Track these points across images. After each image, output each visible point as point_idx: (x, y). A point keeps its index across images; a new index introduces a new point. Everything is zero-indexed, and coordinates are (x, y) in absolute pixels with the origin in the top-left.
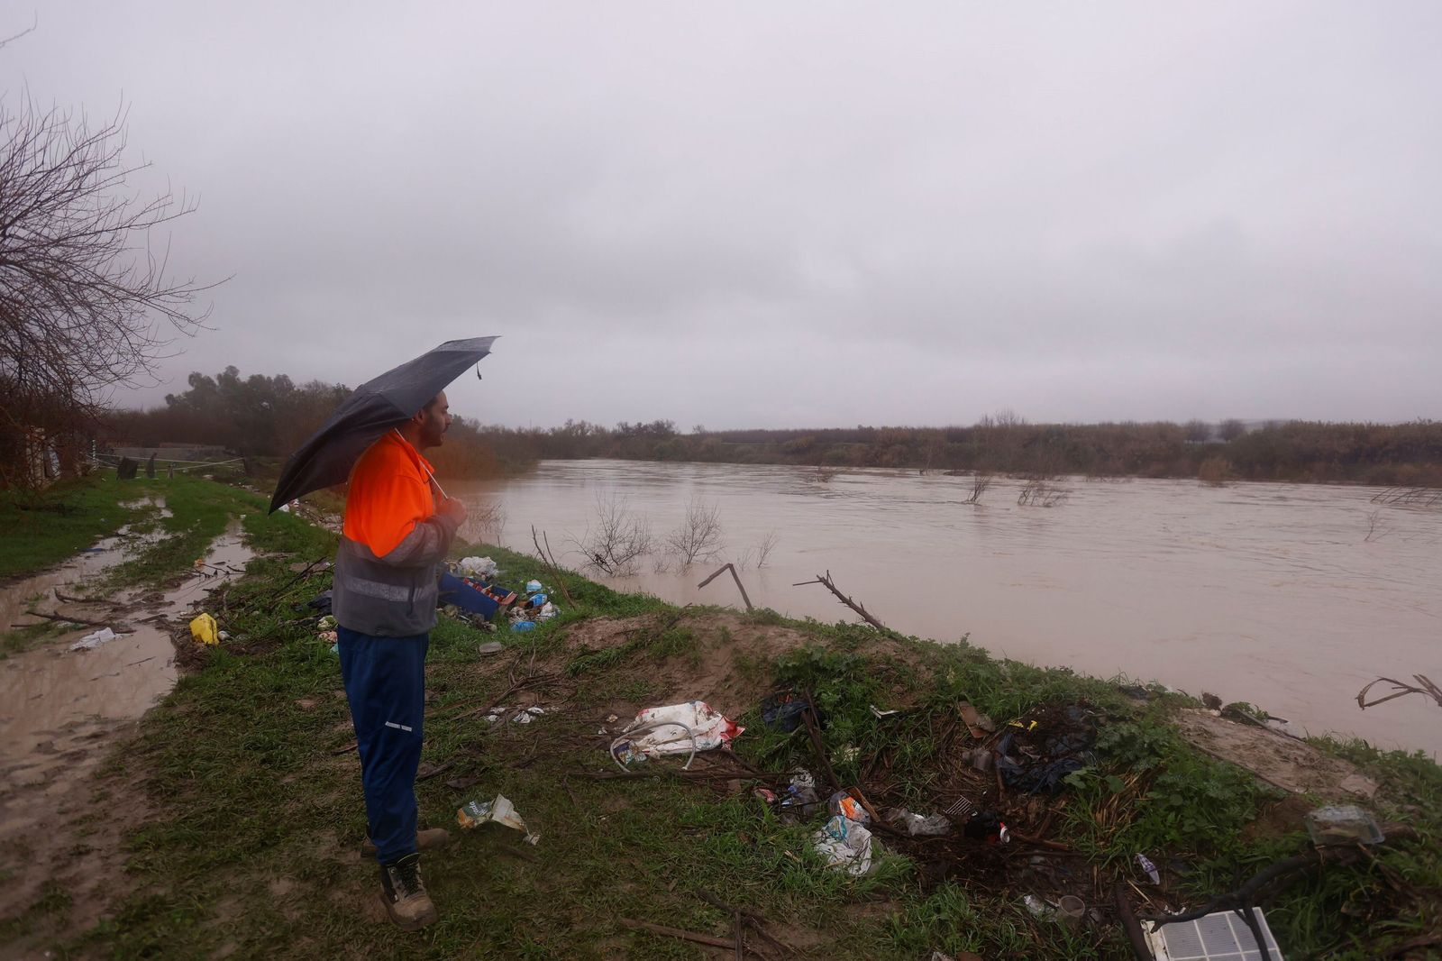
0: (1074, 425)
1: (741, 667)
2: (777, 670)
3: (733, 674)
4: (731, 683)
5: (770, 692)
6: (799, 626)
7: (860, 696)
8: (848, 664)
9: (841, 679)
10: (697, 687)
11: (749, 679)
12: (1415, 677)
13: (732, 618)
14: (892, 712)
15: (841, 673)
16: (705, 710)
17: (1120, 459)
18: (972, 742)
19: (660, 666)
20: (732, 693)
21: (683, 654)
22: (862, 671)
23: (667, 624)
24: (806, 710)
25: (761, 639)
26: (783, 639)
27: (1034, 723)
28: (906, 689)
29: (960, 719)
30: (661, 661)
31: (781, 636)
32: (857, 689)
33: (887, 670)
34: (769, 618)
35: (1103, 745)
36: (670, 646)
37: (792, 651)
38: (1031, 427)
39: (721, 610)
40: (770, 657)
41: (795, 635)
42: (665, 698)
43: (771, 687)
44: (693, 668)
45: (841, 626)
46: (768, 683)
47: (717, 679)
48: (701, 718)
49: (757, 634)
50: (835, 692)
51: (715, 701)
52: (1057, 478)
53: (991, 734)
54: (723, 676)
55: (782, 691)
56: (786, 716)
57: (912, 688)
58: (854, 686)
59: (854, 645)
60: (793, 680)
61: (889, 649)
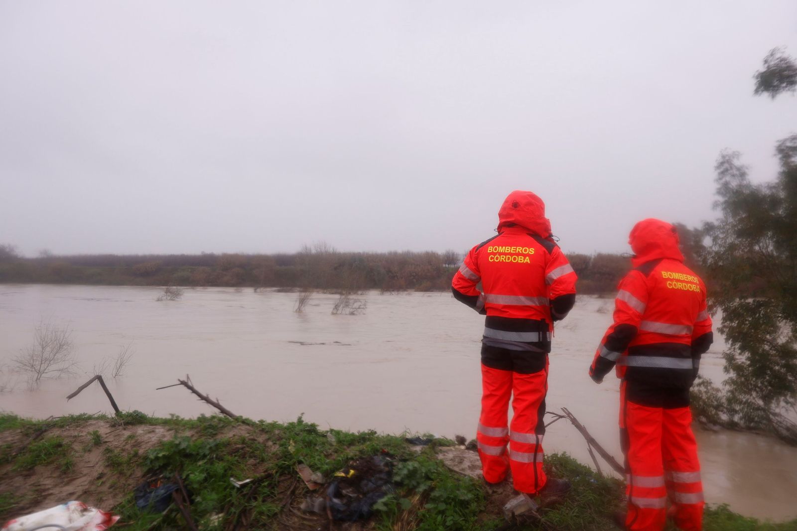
0: (371, 253)
1: (113, 463)
2: (148, 462)
3: (105, 471)
4: (104, 479)
5: (142, 481)
6: (165, 423)
7: (222, 472)
8: (210, 448)
9: (205, 461)
10: (70, 489)
11: (121, 473)
12: (562, 409)
13: (102, 423)
14: (248, 481)
15: (205, 456)
16: (80, 508)
17: (402, 278)
18: (309, 493)
19: (27, 476)
20: (105, 488)
21: (52, 462)
22: (222, 451)
23: (34, 436)
24: (177, 491)
25: (130, 437)
26: (150, 435)
27: (352, 472)
28: (258, 461)
29: (299, 478)
30: (29, 471)
31: (150, 432)
32: (219, 467)
33: (242, 449)
34: (137, 419)
35: (397, 478)
36: (38, 456)
37: (161, 444)
38: (339, 254)
39: (90, 418)
40: (141, 452)
41: (162, 430)
42: (36, 504)
43: (144, 476)
44: (65, 473)
45: (202, 419)
46: (139, 473)
47: (90, 479)
48: (76, 515)
49: (127, 433)
50: (202, 472)
51: (87, 498)
52: (360, 292)
53: (322, 485)
54: (96, 475)
55: (153, 478)
56: (158, 499)
57: (263, 460)
58: (216, 465)
59: (214, 432)
60: (164, 467)
61: (243, 432)
